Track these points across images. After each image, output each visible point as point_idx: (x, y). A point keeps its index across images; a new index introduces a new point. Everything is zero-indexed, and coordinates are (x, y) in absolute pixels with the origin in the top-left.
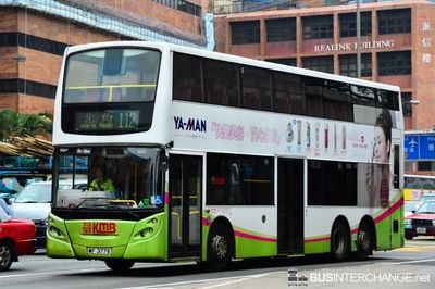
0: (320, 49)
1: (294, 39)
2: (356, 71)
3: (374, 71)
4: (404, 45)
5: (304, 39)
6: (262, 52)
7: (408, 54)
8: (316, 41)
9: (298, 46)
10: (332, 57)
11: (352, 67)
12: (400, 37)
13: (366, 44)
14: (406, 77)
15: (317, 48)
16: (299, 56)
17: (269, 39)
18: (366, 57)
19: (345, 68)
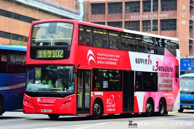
0: (133, 17)
1: (121, 12)
2: (150, 28)
3: (159, 28)
4: (173, 16)
5: (126, 13)
6: (106, 18)
7: (175, 20)
8: (132, 13)
9: (123, 16)
10: (139, 21)
11: (148, 26)
12: (171, 12)
13: (156, 15)
14: (174, 31)
15: (132, 17)
16: (123, 21)
17: (109, 12)
18: (155, 21)
19: (145, 27)
